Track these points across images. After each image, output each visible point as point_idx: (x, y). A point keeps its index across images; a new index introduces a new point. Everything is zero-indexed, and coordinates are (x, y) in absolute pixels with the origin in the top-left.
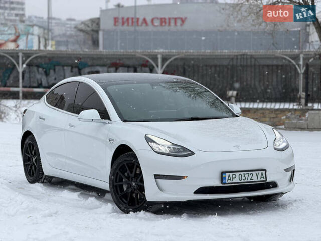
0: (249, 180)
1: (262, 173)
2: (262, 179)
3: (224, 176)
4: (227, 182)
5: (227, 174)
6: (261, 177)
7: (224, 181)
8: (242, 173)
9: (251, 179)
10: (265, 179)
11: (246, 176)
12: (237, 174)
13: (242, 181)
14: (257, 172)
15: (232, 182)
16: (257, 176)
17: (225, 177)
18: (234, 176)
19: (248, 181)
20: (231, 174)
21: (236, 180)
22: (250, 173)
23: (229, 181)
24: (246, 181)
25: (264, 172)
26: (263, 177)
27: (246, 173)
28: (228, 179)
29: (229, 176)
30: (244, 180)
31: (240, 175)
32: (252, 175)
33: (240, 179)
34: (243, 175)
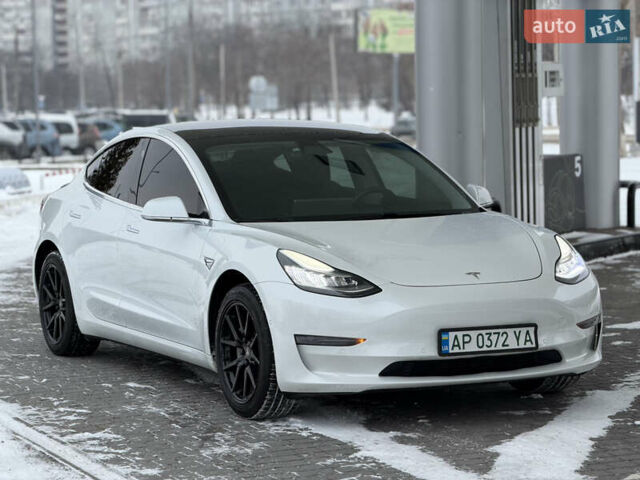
0: (500, 346)
1: (528, 332)
2: (529, 345)
3: (444, 337)
4: (451, 351)
5: (452, 335)
6: (526, 341)
7: (444, 349)
8: (484, 332)
9: (503, 345)
10: (534, 345)
11: (494, 338)
12: (474, 334)
13: (485, 349)
14: (517, 330)
15: (462, 351)
16: (518, 339)
17: (447, 341)
19: (496, 348)
20: (460, 334)
21: (472, 347)
22: (502, 331)
23: (456, 350)
24: (493, 348)
25: (532, 330)
26: (530, 340)
27: (492, 331)
28: (454, 346)
29: (456, 337)
30: (488, 346)
31: (480, 337)
32: (505, 335)
33: (481, 344)
34: (486, 337)
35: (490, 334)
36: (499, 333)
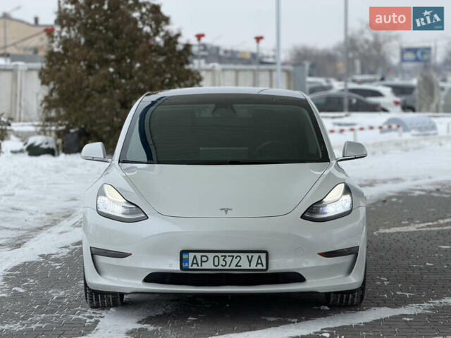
0: (233, 267)
1: (259, 257)
2: (260, 267)
3: (185, 256)
4: (190, 267)
5: (191, 255)
6: (258, 263)
7: (185, 265)
8: (219, 255)
9: (236, 266)
10: (265, 268)
11: (228, 260)
12: (211, 256)
13: (220, 267)
14: (250, 255)
15: (200, 268)
16: (250, 262)
17: (187, 260)
18: (204, 259)
19: (230, 268)
20: (198, 255)
21: (209, 265)
22: (235, 255)
23: (195, 267)
24: (227, 267)
25: (263, 256)
26: (261, 263)
27: (227, 254)
28: (193, 263)
29: (195, 257)
30: (222, 265)
31: (216, 259)
32: (238, 258)
33: (216, 264)
34: (221, 259)
35: (225, 256)
36: (233, 256)
